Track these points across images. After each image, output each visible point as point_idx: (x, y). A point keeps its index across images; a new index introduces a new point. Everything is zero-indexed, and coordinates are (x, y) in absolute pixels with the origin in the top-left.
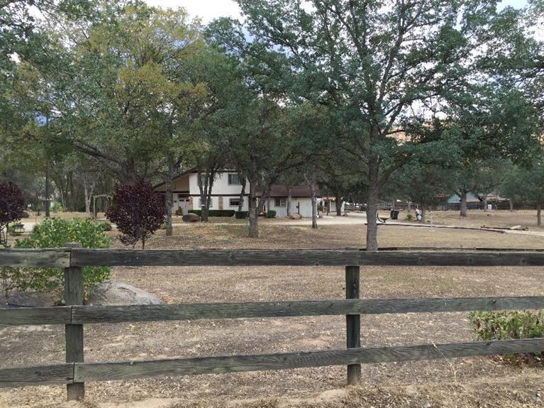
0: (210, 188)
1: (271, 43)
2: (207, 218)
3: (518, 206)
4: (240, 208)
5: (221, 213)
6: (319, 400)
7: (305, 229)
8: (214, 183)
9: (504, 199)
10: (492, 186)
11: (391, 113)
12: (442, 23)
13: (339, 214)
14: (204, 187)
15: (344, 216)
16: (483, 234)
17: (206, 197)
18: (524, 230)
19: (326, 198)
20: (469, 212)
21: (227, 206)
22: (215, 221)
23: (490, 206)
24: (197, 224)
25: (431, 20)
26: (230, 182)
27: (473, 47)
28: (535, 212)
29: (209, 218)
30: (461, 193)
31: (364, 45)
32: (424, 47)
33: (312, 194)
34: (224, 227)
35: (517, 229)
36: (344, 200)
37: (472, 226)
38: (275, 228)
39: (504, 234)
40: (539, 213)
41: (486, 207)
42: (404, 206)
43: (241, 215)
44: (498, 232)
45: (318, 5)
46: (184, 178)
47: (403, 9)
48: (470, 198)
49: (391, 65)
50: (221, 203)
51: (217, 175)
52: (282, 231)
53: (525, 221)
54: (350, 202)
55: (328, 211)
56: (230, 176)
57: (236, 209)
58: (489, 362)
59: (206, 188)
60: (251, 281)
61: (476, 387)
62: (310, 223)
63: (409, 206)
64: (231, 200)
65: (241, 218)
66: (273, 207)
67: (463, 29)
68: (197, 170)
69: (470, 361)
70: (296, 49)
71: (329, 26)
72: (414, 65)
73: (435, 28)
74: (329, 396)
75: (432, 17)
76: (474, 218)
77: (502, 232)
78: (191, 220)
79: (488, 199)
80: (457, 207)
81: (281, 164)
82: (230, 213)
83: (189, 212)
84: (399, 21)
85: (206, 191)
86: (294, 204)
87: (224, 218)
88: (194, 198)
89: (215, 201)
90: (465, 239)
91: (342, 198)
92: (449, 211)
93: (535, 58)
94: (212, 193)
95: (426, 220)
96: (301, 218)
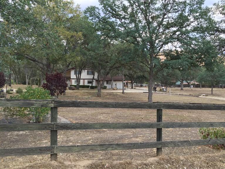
0: (80, 76)
1: (111, 17)
2: (79, 89)
3: (203, 86)
4: (92, 84)
5: (84, 87)
6: (148, 162)
7: (120, 94)
8: (82, 74)
9: (198, 83)
10: (193, 78)
11: (159, 48)
12: (180, 12)
13: (132, 88)
14: (77, 75)
15: (134, 89)
16: (191, 97)
17: (78, 80)
18: (206, 96)
19: (127, 81)
20: (184, 88)
21: (86, 84)
22: (82, 90)
23: (192, 86)
24: (75, 91)
25: (176, 11)
26: (88, 74)
27: (192, 22)
28: (210, 89)
29: (80, 88)
30: (181, 81)
31: (149, 20)
32: (173, 21)
33: (123, 80)
34: (87, 92)
35: (203, 96)
36: (134, 82)
37: (186, 94)
38: (107, 93)
39: (199, 98)
40: (212, 90)
41: (190, 86)
42: (158, 85)
43: (92, 88)
44: (196, 96)
45: (130, 3)
46: (69, 71)
47: (165, 6)
48: (185, 83)
49: (159, 28)
50: (84, 82)
51: (83, 71)
52: (110, 94)
53: (206, 93)
54: (136, 83)
55: (128, 86)
56: (88, 71)
57: (90, 85)
58: (207, 148)
59: (78, 76)
60: (104, 115)
61: (206, 157)
62: (122, 91)
63: (160, 85)
64: (88, 81)
65: (92, 89)
66: (105, 84)
67: (188, 15)
68: (75, 68)
69: (200, 147)
70: (121, 20)
71: (134, 11)
72: (168, 28)
73: (177, 14)
74: (151, 160)
75: (177, 9)
76: (186, 91)
77: (198, 97)
78: (72, 89)
79: (191, 83)
80: (179, 86)
81: (111, 67)
82: (88, 87)
83: (71, 86)
84: (163, 11)
85: (78, 77)
86: (114, 83)
87: (85, 89)
88: (73, 80)
89: (81, 81)
90: (184, 99)
91: (133, 82)
92: (176, 88)
93: (215, 28)
94: (81, 78)
95: (167, 91)
96: (117, 89)
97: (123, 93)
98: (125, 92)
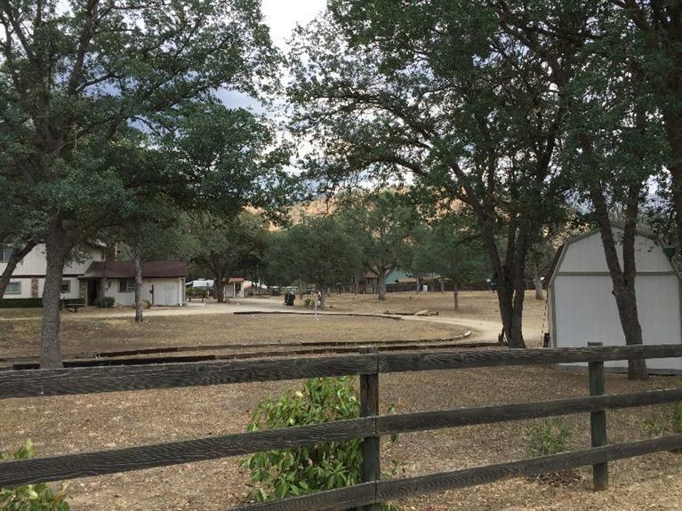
5: (33, 303)
23: (425, 287)
30: (378, 272)
35: (423, 315)
40: (456, 295)
44: (395, 318)
50: (34, 288)
77: (399, 319)
86: (145, 287)
89: (25, 285)
95: (326, 307)
97: (138, 319)
98: (147, 318)
